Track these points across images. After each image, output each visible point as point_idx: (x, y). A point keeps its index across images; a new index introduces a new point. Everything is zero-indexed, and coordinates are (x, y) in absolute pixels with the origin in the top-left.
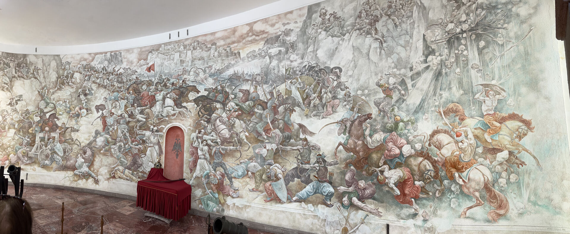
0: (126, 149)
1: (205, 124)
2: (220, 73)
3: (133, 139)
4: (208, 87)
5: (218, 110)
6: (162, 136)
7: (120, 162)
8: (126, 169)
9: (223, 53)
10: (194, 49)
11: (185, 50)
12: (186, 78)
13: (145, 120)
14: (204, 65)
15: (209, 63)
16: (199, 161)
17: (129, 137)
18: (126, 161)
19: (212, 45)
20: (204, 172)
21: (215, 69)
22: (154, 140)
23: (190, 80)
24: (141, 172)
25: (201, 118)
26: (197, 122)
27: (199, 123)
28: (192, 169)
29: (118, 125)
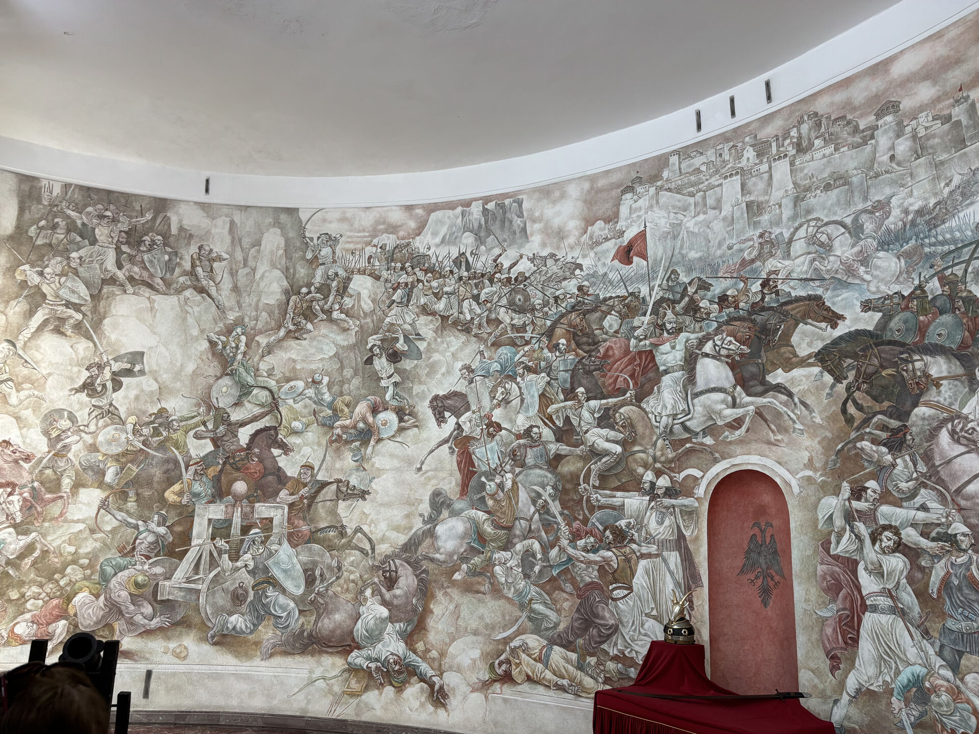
0: (551, 567)
1: (881, 455)
2: (933, 224)
3: (576, 524)
4: (878, 291)
5: (938, 385)
6: (690, 513)
7: (530, 619)
8: (556, 648)
9: (934, 136)
10: (801, 149)
11: (761, 162)
12: (774, 272)
13: (618, 449)
14: (849, 204)
15: (872, 191)
16: (869, 620)
17: (560, 519)
18: (553, 616)
19: (879, 115)
20: (898, 673)
21: (906, 212)
22: (661, 529)
23: (794, 275)
24: (615, 658)
25: (858, 429)
26: (840, 446)
27: (849, 450)
28: (839, 655)
29: (518, 470)
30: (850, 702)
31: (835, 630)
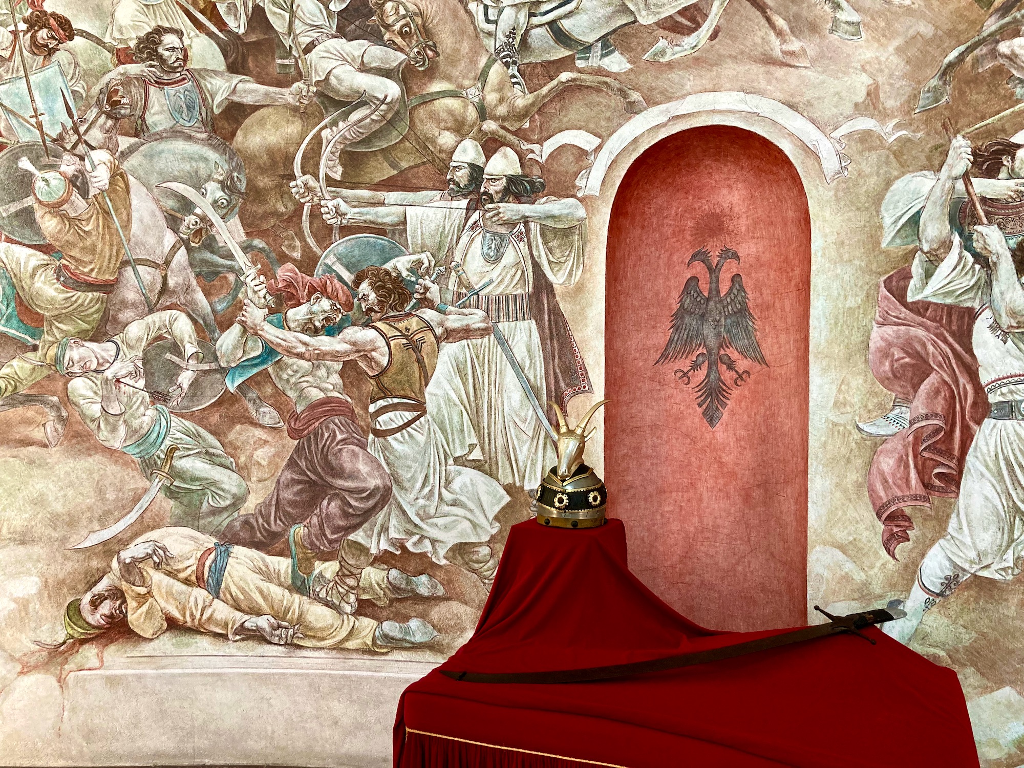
8: (239, 551)
13: (392, 89)
16: (991, 434)
17: (242, 259)
18: (229, 481)
26: (953, 55)
27: (977, 62)
28: (908, 511)
29: (124, 142)
30: (929, 605)
31: (902, 461)
